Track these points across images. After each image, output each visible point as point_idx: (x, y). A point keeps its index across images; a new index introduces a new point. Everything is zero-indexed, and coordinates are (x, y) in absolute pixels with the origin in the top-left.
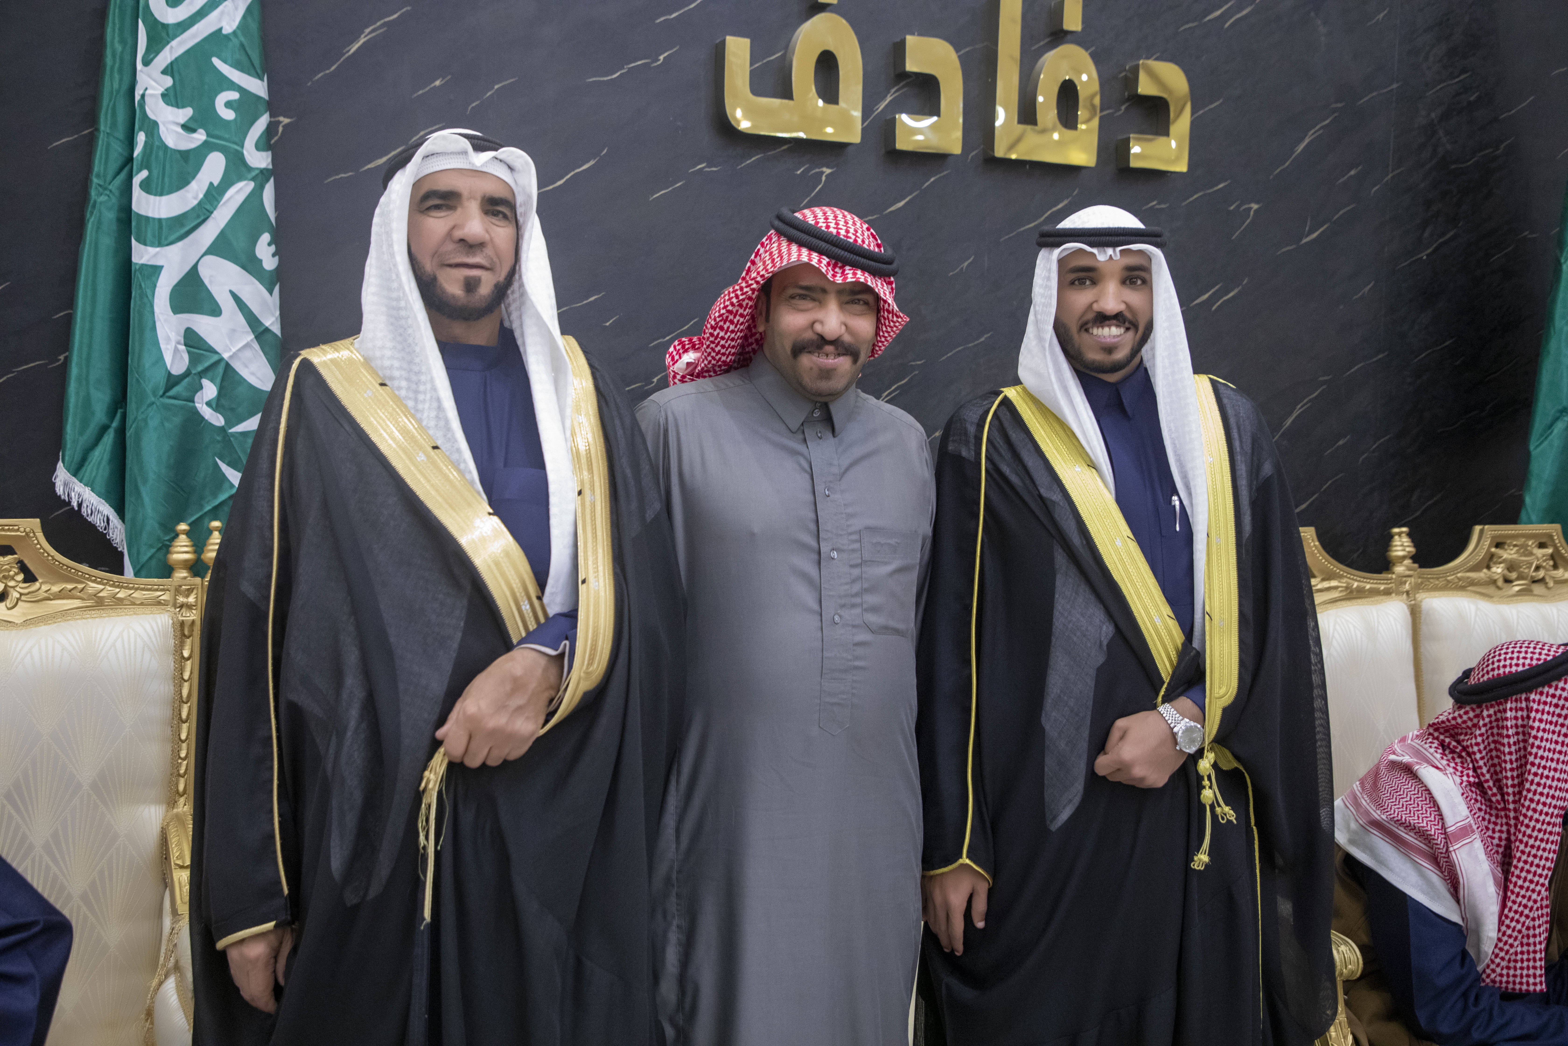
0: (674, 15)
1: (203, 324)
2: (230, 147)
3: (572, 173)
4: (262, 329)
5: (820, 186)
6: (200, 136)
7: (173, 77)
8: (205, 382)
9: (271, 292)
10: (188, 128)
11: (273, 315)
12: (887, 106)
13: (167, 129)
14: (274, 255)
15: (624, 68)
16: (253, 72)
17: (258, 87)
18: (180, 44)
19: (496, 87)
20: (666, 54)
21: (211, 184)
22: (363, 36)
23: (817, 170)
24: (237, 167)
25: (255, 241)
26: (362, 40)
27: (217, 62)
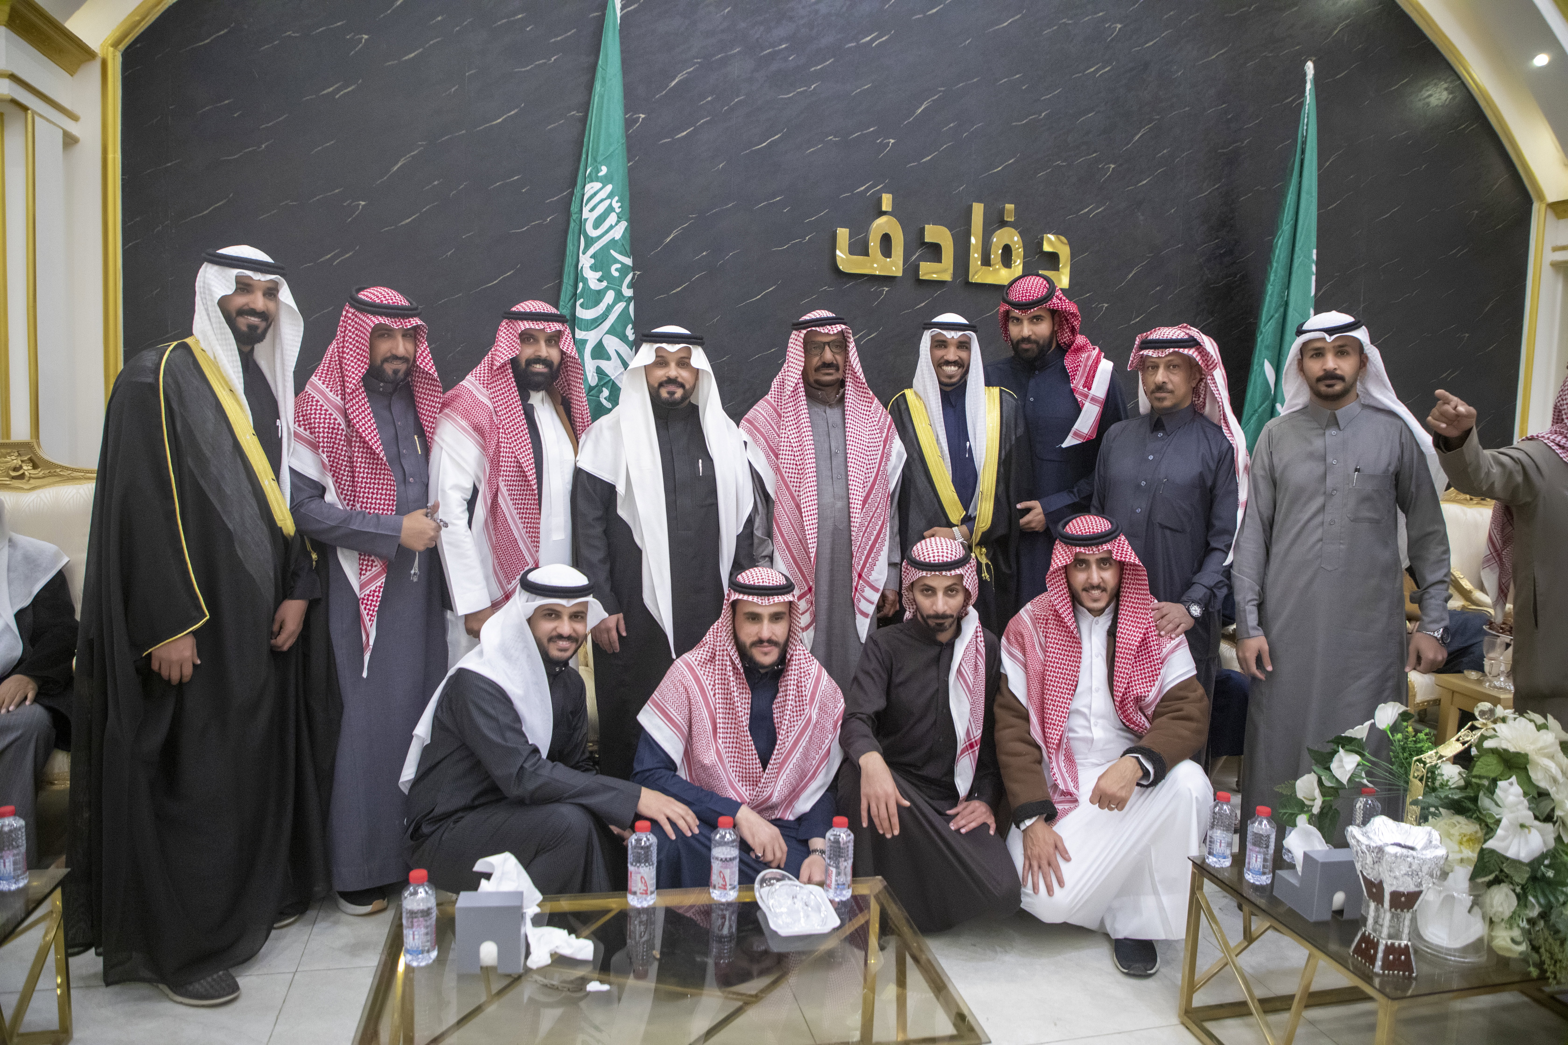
0: (813, 219)
1: (604, 364)
2: (616, 288)
3: (764, 293)
5: (882, 297)
6: (605, 284)
7: (594, 259)
8: (604, 389)
10: (600, 280)
12: (915, 258)
13: (591, 281)
15: (789, 244)
16: (627, 255)
17: (628, 261)
18: (598, 245)
19: (731, 255)
20: (809, 237)
21: (608, 304)
22: (672, 234)
23: (881, 289)
24: (619, 296)
25: (626, 328)
26: (672, 236)
27: (612, 252)
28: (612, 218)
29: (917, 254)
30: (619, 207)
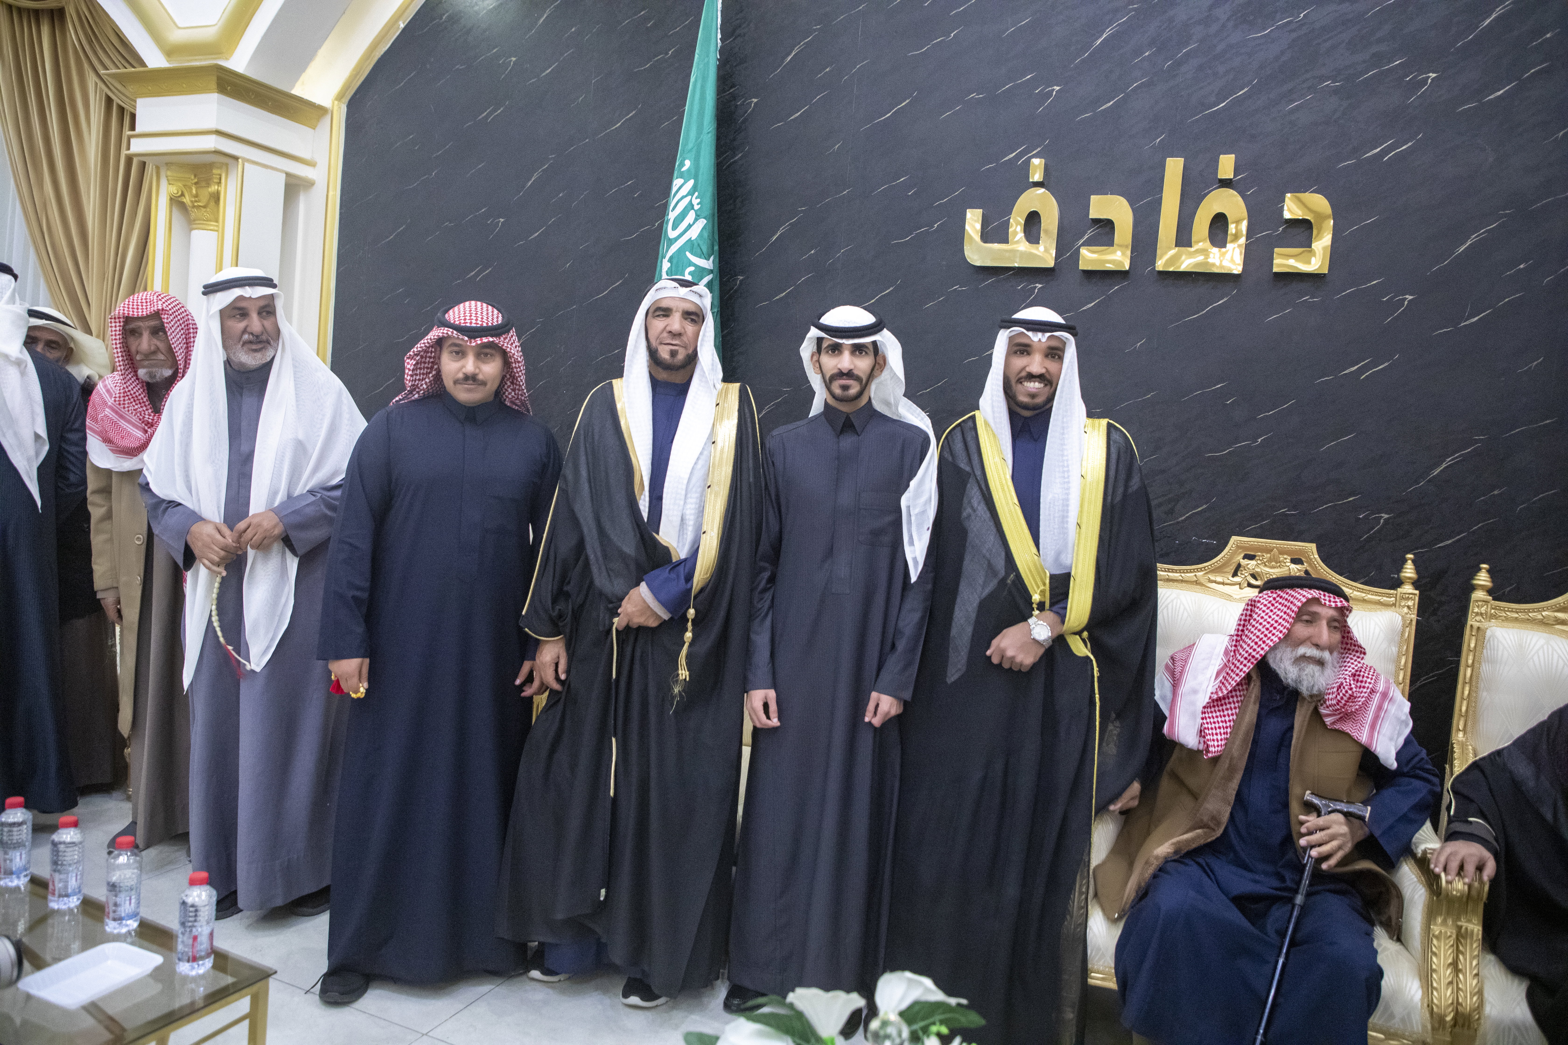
0: (945, 200)
3: (879, 296)
5: (1033, 296)
12: (1084, 242)
15: (913, 234)
17: (708, 264)
18: (675, 246)
19: (842, 251)
20: (938, 224)
23: (1032, 286)
26: (778, 233)
27: (688, 254)
28: (691, 217)
29: (1086, 237)
30: (698, 204)
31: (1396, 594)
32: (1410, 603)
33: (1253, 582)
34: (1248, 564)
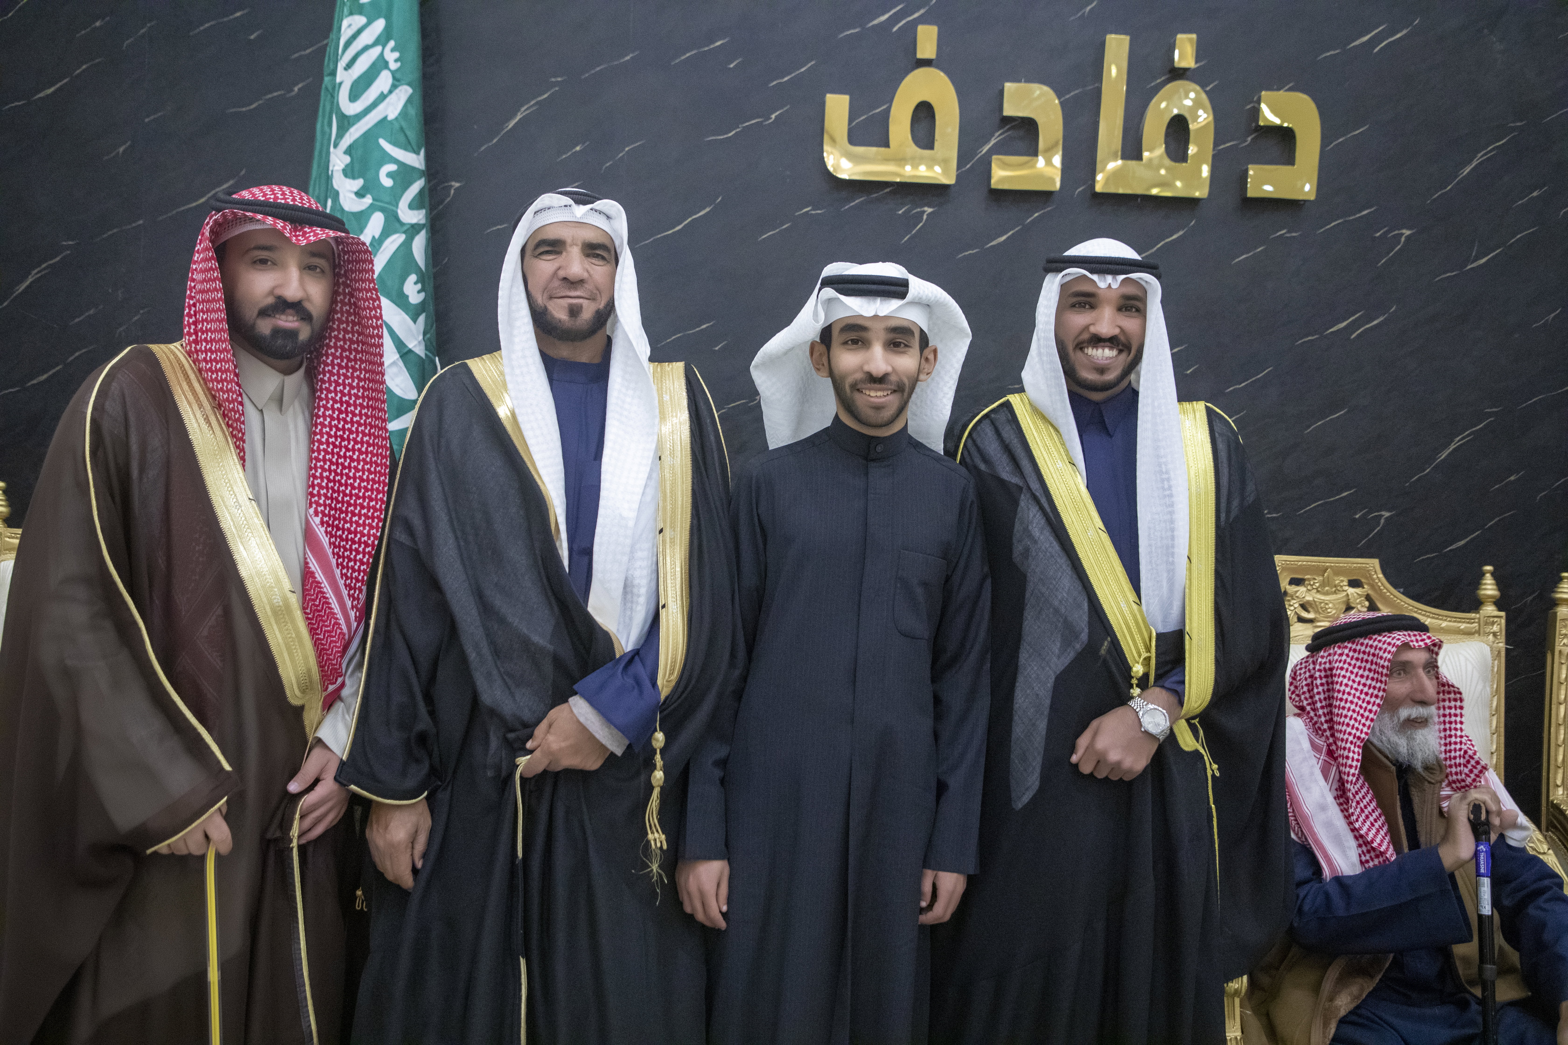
0: (786, 79)
2: (386, 208)
3: (690, 219)
4: (405, 350)
5: (921, 224)
6: (368, 200)
7: (350, 155)
9: (415, 321)
10: (360, 194)
11: (416, 339)
12: (990, 148)
13: (345, 197)
14: (419, 292)
15: (739, 127)
16: (409, 147)
17: (416, 160)
18: (357, 130)
19: (627, 149)
20: (778, 113)
21: (374, 237)
22: (519, 114)
23: (919, 210)
24: (392, 224)
25: (403, 280)
26: (519, 117)
27: (383, 142)
28: (384, 81)
29: (993, 142)
30: (396, 61)
31: (1479, 619)
32: (1495, 628)
33: (1305, 615)
34: (1297, 592)
